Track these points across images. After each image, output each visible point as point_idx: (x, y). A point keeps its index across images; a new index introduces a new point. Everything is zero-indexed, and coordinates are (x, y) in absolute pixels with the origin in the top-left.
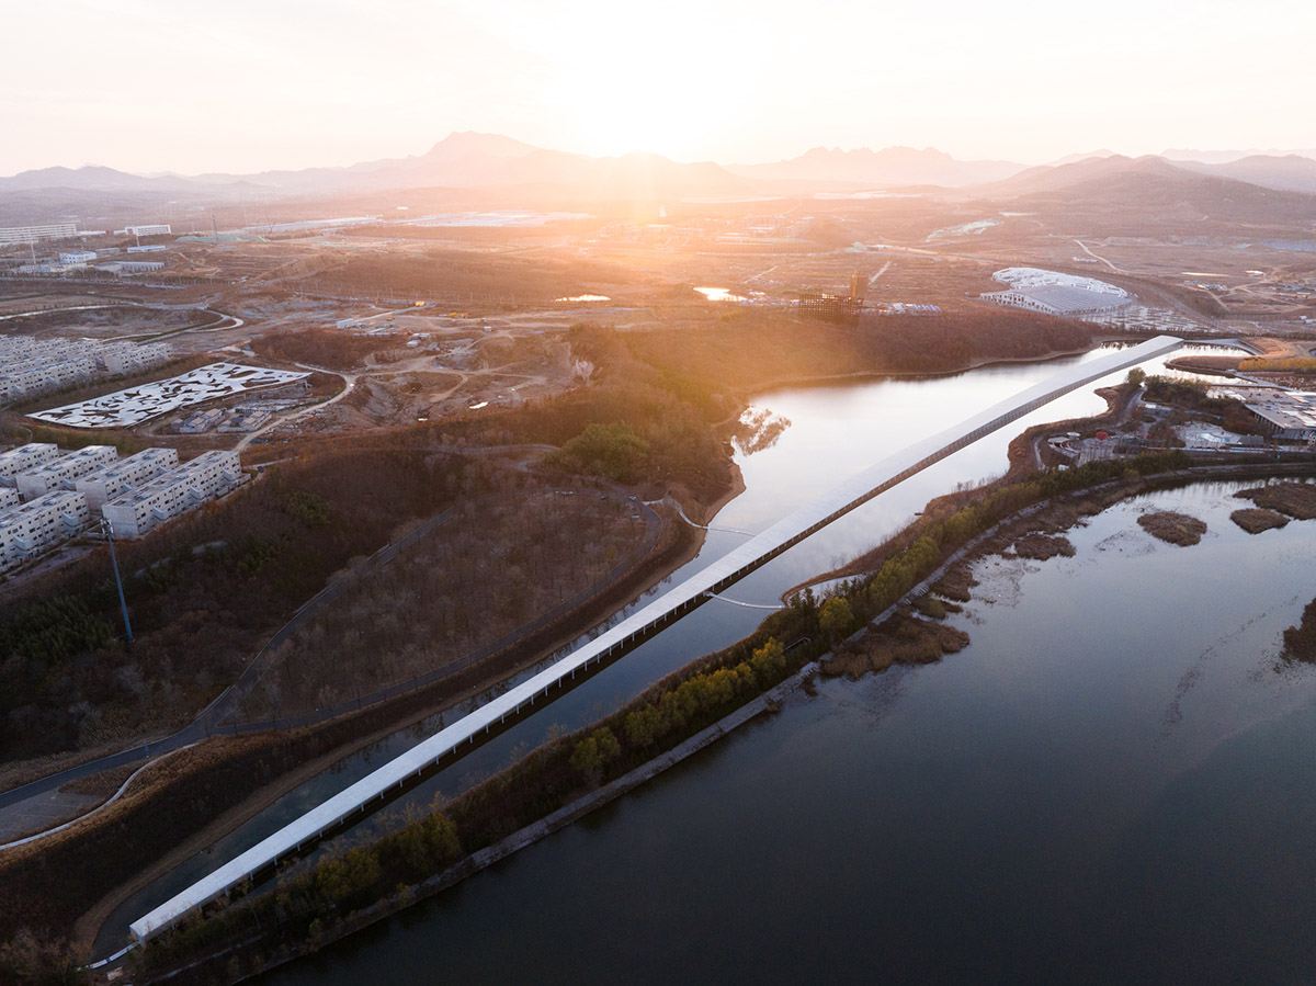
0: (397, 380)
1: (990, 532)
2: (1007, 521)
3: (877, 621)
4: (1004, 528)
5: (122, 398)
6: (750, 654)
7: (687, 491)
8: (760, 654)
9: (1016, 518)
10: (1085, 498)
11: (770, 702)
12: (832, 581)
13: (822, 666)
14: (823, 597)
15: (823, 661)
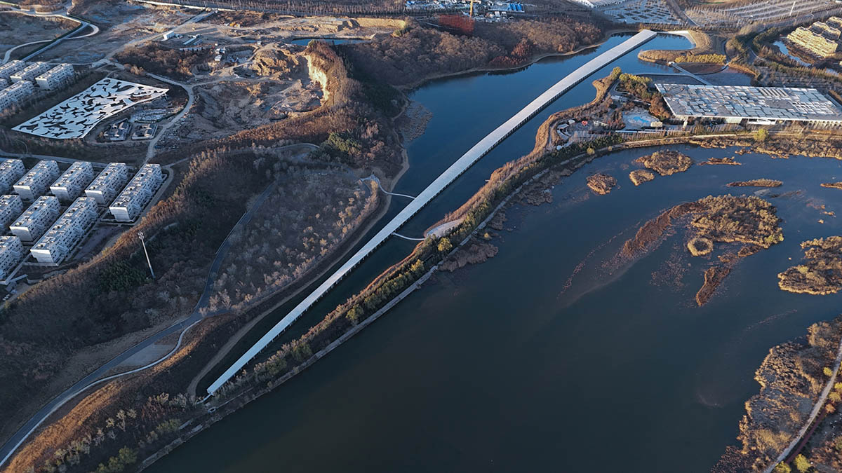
0: (216, 88)
1: (518, 190)
2: (527, 183)
3: (462, 244)
4: (525, 188)
5: (60, 111)
6: (411, 267)
7: (382, 172)
8: (414, 267)
9: (532, 180)
10: (565, 166)
11: (418, 285)
12: (445, 225)
13: (439, 268)
14: (440, 236)
15: (439, 265)
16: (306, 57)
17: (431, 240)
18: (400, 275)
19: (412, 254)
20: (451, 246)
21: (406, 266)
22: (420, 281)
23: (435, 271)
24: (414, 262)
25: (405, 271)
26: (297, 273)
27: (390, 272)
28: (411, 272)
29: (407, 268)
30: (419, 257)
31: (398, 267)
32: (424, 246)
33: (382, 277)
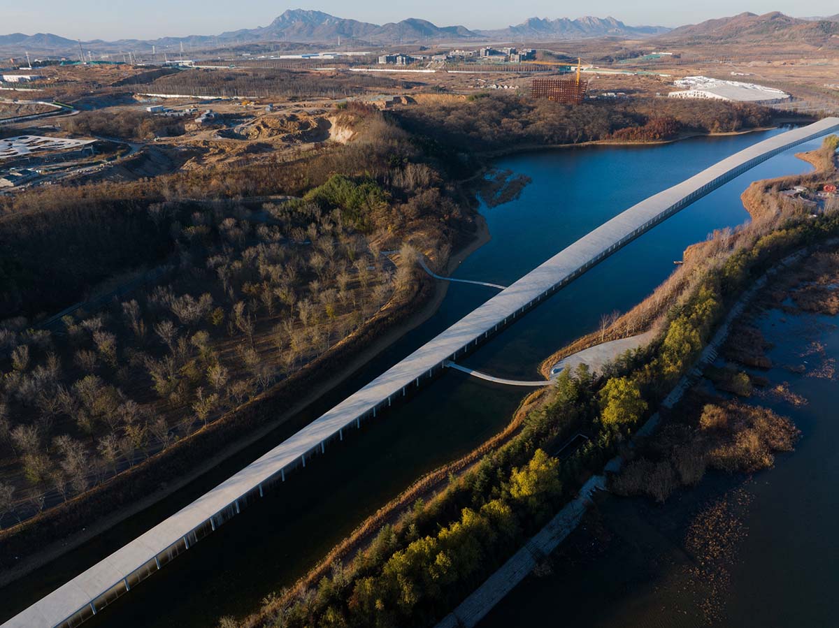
2: (773, 270)
3: (669, 402)
6: (508, 479)
9: (780, 267)
11: (540, 558)
12: (601, 347)
13: (610, 482)
14: (600, 373)
15: (609, 474)
16: (330, 119)
17: (571, 384)
18: (467, 516)
19: (510, 427)
20: (645, 405)
21: (490, 473)
22: (546, 540)
23: (596, 495)
24: (520, 458)
25: (487, 494)
26: (68, 477)
27: (426, 493)
28: (509, 501)
29: (495, 479)
30: (537, 439)
31: (458, 472)
32: (549, 401)
33: (392, 517)
